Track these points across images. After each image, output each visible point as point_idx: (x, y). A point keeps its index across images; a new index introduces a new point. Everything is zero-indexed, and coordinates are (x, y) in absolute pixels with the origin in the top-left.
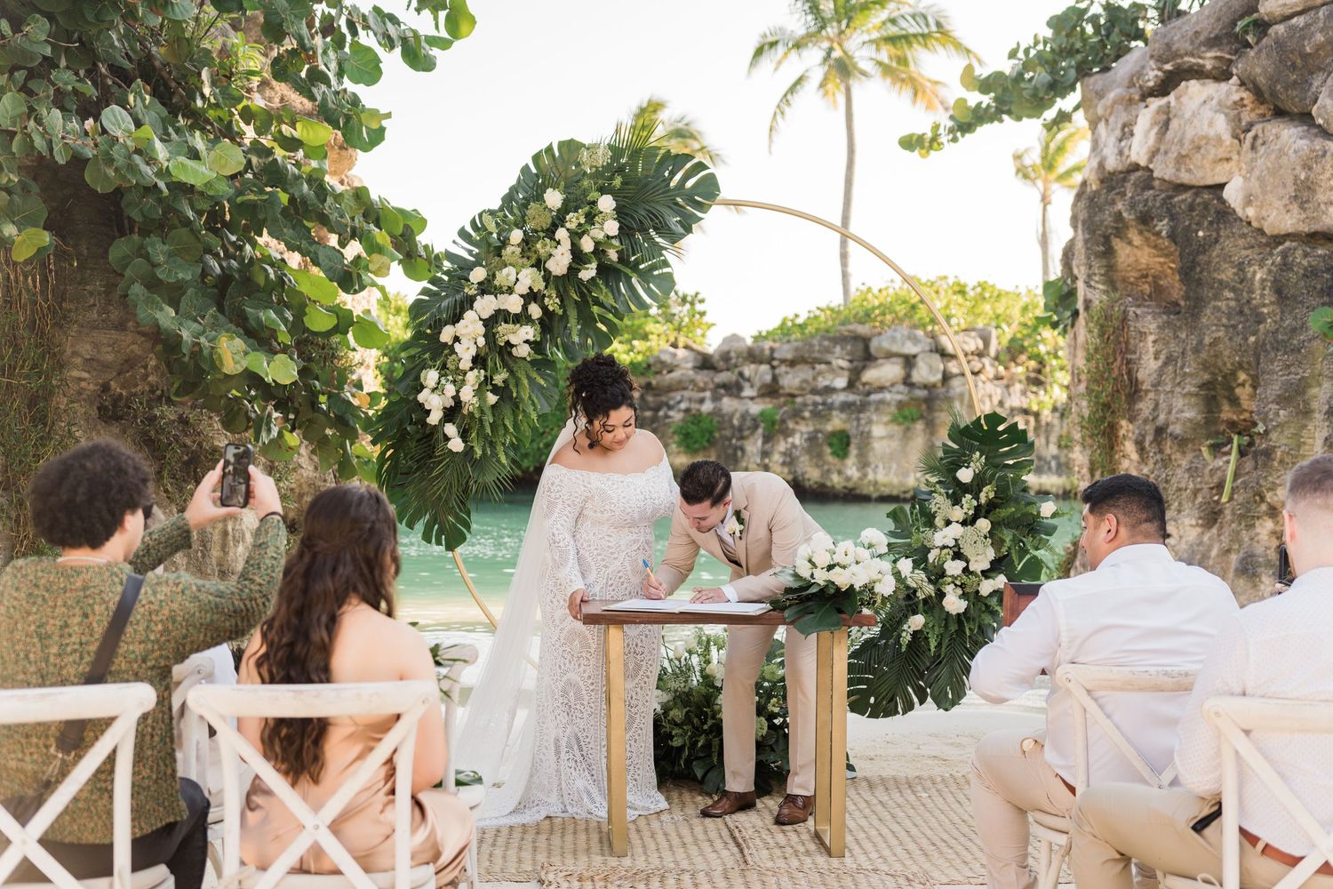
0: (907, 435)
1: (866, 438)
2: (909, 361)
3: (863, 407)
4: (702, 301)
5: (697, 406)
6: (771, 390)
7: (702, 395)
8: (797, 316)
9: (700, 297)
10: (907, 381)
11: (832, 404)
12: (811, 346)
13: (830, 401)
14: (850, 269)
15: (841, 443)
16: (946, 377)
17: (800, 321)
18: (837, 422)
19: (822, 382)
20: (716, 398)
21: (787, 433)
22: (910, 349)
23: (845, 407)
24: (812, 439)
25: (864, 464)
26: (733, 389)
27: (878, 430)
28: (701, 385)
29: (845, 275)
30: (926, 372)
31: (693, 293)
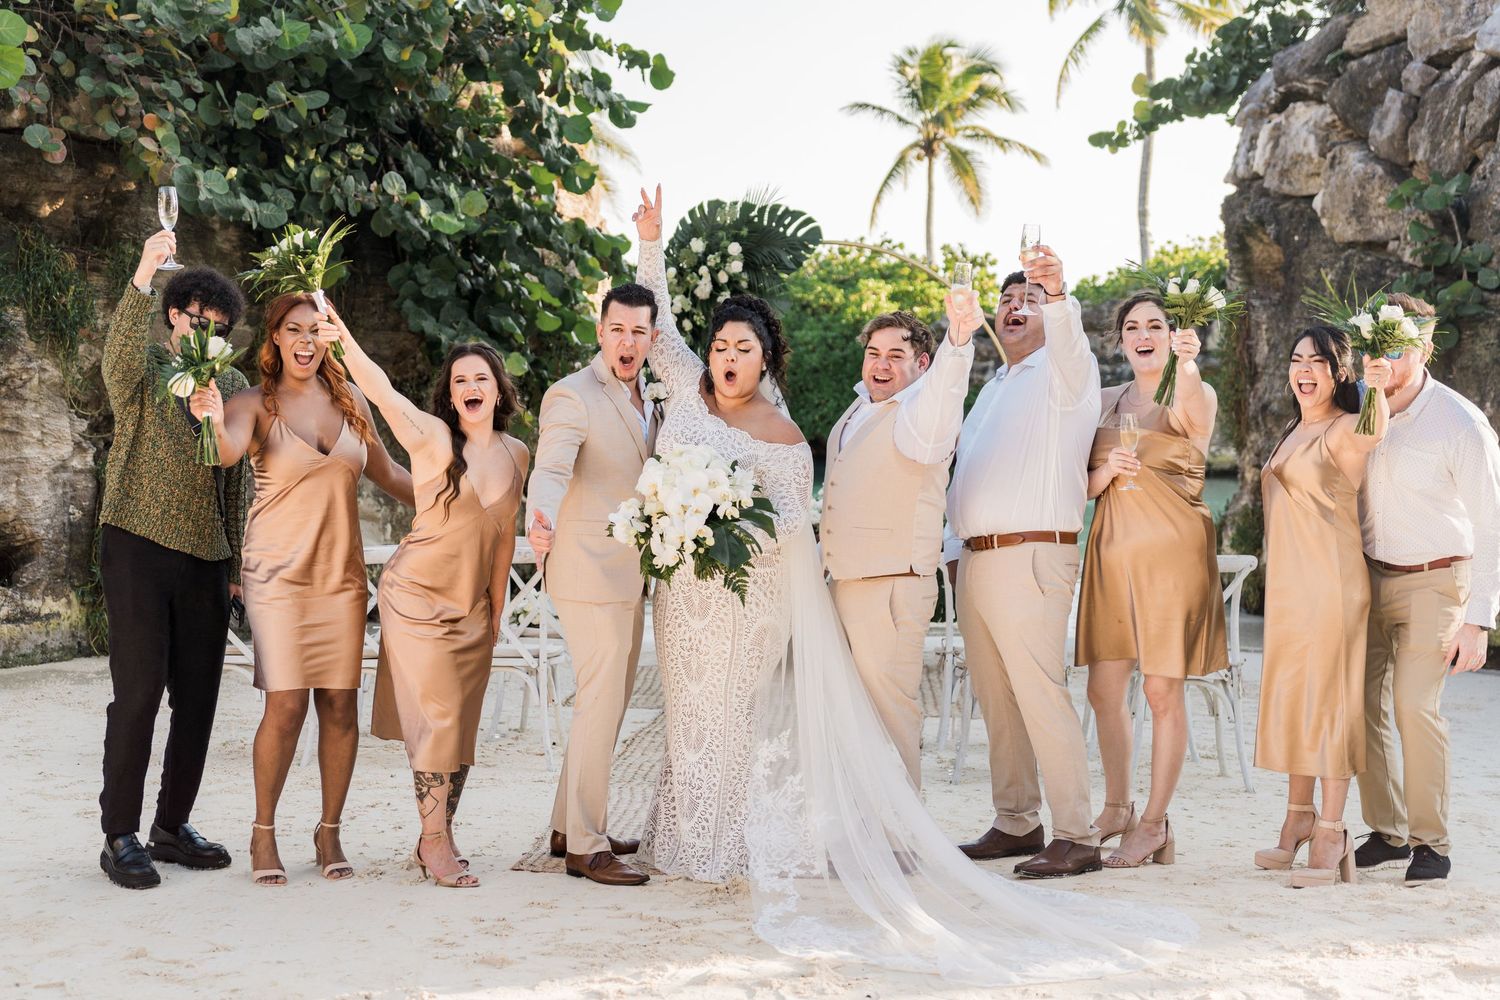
4: (993, 263)
5: (980, 376)
7: (984, 364)
8: (1095, 278)
9: (991, 258)
11: (1121, 373)
12: (1101, 312)
13: (1119, 370)
14: (1150, 228)
17: (1100, 282)
28: (985, 354)
29: (1143, 235)
31: (983, 254)
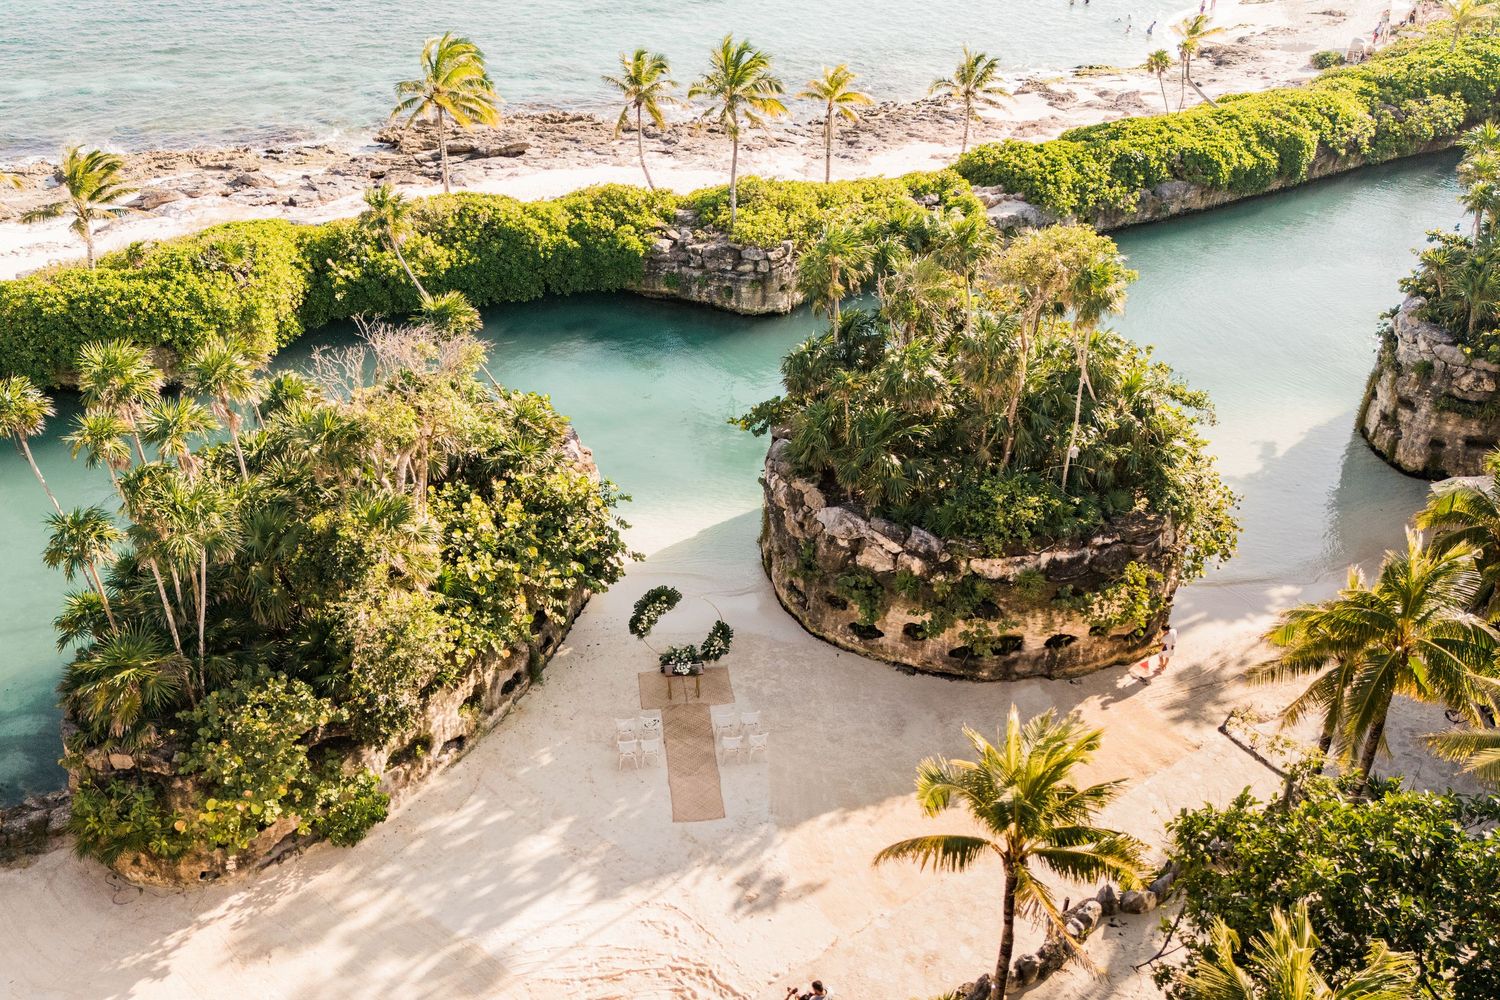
0: (755, 292)
1: (739, 294)
2: (756, 263)
3: (738, 280)
5: (672, 270)
6: (702, 266)
7: (673, 265)
10: (755, 271)
13: (725, 276)
15: (729, 291)
16: (771, 269)
18: (728, 284)
19: (722, 267)
20: (679, 267)
21: (708, 285)
22: (757, 258)
23: (731, 279)
24: (718, 288)
25: (738, 301)
26: (686, 263)
27: (744, 290)
30: (763, 268)
